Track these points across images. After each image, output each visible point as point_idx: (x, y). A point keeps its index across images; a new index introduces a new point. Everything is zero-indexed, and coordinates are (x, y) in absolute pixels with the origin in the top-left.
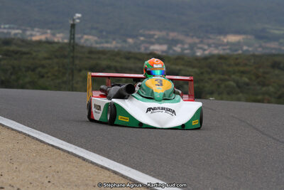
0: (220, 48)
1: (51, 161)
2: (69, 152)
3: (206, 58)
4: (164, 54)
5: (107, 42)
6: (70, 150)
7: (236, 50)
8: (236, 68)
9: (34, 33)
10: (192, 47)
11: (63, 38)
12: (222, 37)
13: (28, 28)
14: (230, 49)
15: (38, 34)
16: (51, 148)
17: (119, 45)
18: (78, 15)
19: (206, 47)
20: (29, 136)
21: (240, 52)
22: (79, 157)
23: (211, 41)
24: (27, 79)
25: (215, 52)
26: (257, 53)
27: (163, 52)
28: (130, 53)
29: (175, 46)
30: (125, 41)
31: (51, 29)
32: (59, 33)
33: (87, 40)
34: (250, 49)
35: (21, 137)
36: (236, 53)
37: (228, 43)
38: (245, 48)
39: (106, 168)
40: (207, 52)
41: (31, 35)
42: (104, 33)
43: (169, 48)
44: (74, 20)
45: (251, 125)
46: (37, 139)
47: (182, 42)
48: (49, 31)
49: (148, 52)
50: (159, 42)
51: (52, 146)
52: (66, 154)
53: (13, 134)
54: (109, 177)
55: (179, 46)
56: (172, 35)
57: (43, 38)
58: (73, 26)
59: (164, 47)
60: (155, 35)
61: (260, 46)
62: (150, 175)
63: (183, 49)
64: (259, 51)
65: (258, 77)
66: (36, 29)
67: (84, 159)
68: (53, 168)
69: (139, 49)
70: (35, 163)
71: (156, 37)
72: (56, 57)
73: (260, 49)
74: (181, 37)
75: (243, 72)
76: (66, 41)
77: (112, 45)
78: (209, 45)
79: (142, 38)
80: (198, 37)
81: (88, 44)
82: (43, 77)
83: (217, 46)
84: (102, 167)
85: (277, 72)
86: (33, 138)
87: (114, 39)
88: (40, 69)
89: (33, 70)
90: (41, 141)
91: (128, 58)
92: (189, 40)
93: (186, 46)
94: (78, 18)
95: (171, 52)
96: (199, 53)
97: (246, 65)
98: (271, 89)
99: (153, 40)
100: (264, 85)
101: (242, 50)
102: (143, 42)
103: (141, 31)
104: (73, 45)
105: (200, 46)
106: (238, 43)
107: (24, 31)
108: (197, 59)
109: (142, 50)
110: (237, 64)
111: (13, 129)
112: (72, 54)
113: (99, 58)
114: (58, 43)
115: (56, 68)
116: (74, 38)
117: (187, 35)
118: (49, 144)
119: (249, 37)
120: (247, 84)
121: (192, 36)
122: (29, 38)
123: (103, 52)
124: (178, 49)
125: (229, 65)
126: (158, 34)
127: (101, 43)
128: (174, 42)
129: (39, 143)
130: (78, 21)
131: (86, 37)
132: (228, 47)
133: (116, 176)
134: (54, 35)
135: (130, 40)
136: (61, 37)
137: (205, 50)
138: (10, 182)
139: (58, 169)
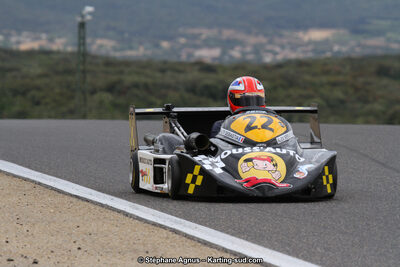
0: (299, 49)
1: (78, 219)
2: (102, 205)
3: (279, 66)
4: (216, 63)
5: (131, 48)
6: (104, 202)
7: (324, 52)
8: (324, 79)
9: (22, 39)
10: (257, 50)
11: (66, 45)
12: (301, 34)
13: (13, 32)
14: (314, 51)
15: (28, 40)
16: (75, 200)
17: (149, 53)
18: (89, 9)
19: (278, 49)
20: (40, 184)
21: (329, 54)
22: (119, 211)
23: (285, 41)
24: (16, 109)
25: (293, 56)
26: (354, 55)
27: (214, 59)
28: (165, 62)
29: (232, 48)
30: (157, 46)
31: (47, 32)
32: (60, 37)
33: (101, 46)
34: (344, 49)
35: (28, 186)
36: (323, 56)
37: (310, 42)
38: (336, 48)
39: (161, 226)
40: (280, 58)
41: (18, 43)
42: (126, 35)
43: (224, 53)
44: (83, 16)
45: (367, 156)
46: (52, 189)
47: (242, 43)
48: (44, 36)
49: (192, 60)
50: (207, 44)
51: (77, 197)
52: (98, 208)
53: (15, 182)
54: (167, 238)
55: (238, 48)
56: (227, 33)
57: (35, 45)
58: (82, 25)
59: (216, 52)
60: (200, 34)
61: (359, 45)
62: (227, 233)
63: (244, 54)
64: (358, 52)
65: (357, 89)
66: (25, 33)
67: (127, 214)
68: (82, 229)
69: (179, 56)
70: (54, 222)
71: (204, 37)
72: (57, 73)
73: (358, 50)
74: (240, 36)
75: (334, 85)
76: (70, 49)
77: (139, 52)
78: (282, 47)
79: (182, 40)
80: (266, 35)
81: (103, 52)
82: (38, 103)
83: (294, 48)
84: (155, 224)
85: (385, 81)
86: (47, 187)
87: (141, 43)
88: (33, 93)
89: (24, 94)
90: (59, 191)
91: (163, 71)
92: (252, 40)
93: (248, 49)
94: (90, 13)
95: (227, 58)
96: (268, 59)
97: (339, 73)
98: (378, 107)
99: (198, 42)
100: (366, 101)
101: (331, 50)
102: (184, 46)
103: (181, 30)
104: (83, 55)
105: (269, 47)
106: (326, 42)
107: (7, 36)
108: (267, 67)
109: (184, 57)
110: (326, 73)
111: (15, 176)
112: (81, 67)
113: (121, 72)
114: (58, 52)
115: (57, 90)
116: (84, 44)
117: (249, 32)
118: (71, 195)
119: (342, 31)
120: (342, 102)
121: (257, 35)
122: (14, 47)
123: (127, 63)
124: (236, 53)
125: (314, 75)
126: (206, 33)
127: (122, 49)
128: (230, 43)
129: (57, 193)
130: (89, 17)
131: (99, 42)
132: (310, 48)
133: (178, 236)
134: (51, 40)
135: (165, 44)
136: (62, 44)
137: (275, 54)
138: (21, 251)
139: (90, 230)
